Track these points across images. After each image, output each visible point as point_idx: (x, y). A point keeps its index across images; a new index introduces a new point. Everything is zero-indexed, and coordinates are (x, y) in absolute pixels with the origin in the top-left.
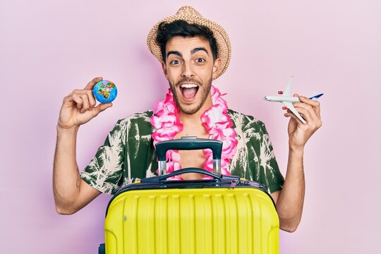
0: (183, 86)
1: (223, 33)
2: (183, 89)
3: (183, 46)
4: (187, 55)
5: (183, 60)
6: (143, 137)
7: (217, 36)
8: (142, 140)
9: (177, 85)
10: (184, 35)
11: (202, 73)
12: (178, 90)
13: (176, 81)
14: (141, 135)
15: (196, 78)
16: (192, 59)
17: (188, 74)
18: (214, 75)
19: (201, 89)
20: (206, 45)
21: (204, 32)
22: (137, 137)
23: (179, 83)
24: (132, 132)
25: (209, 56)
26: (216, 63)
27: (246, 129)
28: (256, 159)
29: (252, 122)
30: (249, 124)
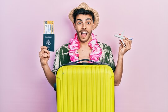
0: (82, 32)
1: (97, 14)
2: (82, 33)
3: (83, 18)
4: (84, 21)
5: (83, 23)
7: (95, 15)
8: (64, 55)
9: (80, 32)
10: (83, 14)
11: (89, 28)
12: (80, 34)
13: (80, 31)
14: (64, 53)
15: (87, 29)
16: (86, 22)
17: (84, 28)
18: (93, 29)
19: (88, 34)
20: (91, 18)
21: (91, 13)
23: (81, 31)
25: (92, 22)
26: (94, 24)
27: (105, 49)
28: (108, 60)
29: (106, 46)
30: (105, 47)
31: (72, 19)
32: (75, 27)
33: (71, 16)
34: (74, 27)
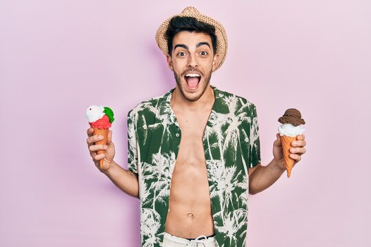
0: (188, 75)
1: (223, 32)
2: (187, 78)
3: (189, 39)
4: (192, 48)
5: (189, 53)
6: (150, 126)
7: (218, 33)
9: (182, 75)
10: (191, 30)
11: (204, 64)
12: (183, 80)
13: (181, 72)
15: (200, 68)
16: (196, 52)
17: (193, 64)
18: (214, 68)
19: (202, 79)
20: (207, 39)
22: (145, 127)
23: (184, 72)
24: (140, 123)
25: (211, 51)
26: (215, 58)
27: (240, 113)
28: (247, 140)
29: (244, 106)
30: (241, 109)
31: (164, 44)
32: (171, 64)
33: (162, 36)
34: (168, 64)
